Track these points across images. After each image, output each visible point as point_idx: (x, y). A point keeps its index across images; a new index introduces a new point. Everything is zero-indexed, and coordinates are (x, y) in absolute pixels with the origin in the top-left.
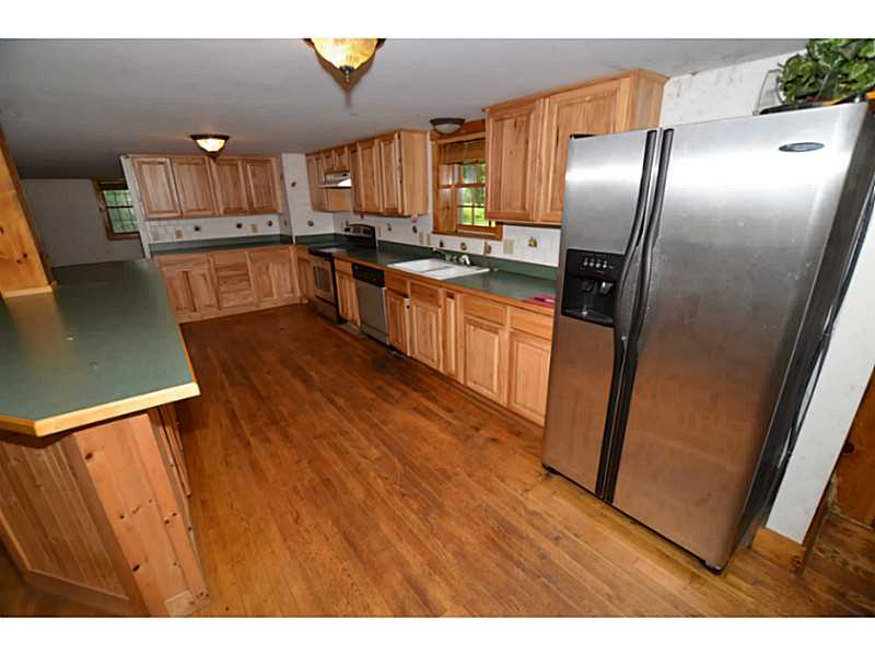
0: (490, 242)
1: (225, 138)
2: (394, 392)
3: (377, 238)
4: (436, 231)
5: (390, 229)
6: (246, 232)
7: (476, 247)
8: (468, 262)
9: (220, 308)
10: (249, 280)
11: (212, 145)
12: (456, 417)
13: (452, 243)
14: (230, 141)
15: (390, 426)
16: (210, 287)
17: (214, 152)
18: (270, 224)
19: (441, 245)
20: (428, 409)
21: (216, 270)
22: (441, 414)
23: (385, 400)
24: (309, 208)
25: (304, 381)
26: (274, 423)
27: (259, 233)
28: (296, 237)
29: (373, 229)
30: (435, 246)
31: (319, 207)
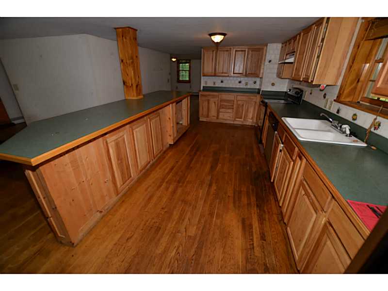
0: (379, 119)
1: (224, 34)
2: (244, 200)
3: (303, 98)
4: (338, 100)
5: (311, 93)
6: (242, 86)
7: (365, 120)
8: (348, 132)
9: (217, 118)
10: (233, 109)
11: (217, 39)
12: (262, 247)
13: (347, 113)
14: (226, 36)
15: (218, 221)
16: (216, 108)
17: (217, 43)
18: (255, 83)
19: (338, 112)
20: (251, 226)
21: (221, 101)
22: (255, 236)
23: (234, 203)
24: (275, 76)
25: (212, 167)
26: (179, 182)
27: (249, 87)
28: (262, 91)
29: (302, 91)
30: (334, 110)
31: (279, 76)
